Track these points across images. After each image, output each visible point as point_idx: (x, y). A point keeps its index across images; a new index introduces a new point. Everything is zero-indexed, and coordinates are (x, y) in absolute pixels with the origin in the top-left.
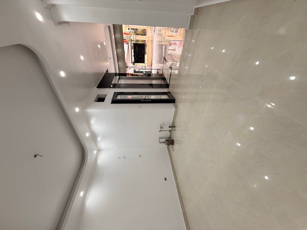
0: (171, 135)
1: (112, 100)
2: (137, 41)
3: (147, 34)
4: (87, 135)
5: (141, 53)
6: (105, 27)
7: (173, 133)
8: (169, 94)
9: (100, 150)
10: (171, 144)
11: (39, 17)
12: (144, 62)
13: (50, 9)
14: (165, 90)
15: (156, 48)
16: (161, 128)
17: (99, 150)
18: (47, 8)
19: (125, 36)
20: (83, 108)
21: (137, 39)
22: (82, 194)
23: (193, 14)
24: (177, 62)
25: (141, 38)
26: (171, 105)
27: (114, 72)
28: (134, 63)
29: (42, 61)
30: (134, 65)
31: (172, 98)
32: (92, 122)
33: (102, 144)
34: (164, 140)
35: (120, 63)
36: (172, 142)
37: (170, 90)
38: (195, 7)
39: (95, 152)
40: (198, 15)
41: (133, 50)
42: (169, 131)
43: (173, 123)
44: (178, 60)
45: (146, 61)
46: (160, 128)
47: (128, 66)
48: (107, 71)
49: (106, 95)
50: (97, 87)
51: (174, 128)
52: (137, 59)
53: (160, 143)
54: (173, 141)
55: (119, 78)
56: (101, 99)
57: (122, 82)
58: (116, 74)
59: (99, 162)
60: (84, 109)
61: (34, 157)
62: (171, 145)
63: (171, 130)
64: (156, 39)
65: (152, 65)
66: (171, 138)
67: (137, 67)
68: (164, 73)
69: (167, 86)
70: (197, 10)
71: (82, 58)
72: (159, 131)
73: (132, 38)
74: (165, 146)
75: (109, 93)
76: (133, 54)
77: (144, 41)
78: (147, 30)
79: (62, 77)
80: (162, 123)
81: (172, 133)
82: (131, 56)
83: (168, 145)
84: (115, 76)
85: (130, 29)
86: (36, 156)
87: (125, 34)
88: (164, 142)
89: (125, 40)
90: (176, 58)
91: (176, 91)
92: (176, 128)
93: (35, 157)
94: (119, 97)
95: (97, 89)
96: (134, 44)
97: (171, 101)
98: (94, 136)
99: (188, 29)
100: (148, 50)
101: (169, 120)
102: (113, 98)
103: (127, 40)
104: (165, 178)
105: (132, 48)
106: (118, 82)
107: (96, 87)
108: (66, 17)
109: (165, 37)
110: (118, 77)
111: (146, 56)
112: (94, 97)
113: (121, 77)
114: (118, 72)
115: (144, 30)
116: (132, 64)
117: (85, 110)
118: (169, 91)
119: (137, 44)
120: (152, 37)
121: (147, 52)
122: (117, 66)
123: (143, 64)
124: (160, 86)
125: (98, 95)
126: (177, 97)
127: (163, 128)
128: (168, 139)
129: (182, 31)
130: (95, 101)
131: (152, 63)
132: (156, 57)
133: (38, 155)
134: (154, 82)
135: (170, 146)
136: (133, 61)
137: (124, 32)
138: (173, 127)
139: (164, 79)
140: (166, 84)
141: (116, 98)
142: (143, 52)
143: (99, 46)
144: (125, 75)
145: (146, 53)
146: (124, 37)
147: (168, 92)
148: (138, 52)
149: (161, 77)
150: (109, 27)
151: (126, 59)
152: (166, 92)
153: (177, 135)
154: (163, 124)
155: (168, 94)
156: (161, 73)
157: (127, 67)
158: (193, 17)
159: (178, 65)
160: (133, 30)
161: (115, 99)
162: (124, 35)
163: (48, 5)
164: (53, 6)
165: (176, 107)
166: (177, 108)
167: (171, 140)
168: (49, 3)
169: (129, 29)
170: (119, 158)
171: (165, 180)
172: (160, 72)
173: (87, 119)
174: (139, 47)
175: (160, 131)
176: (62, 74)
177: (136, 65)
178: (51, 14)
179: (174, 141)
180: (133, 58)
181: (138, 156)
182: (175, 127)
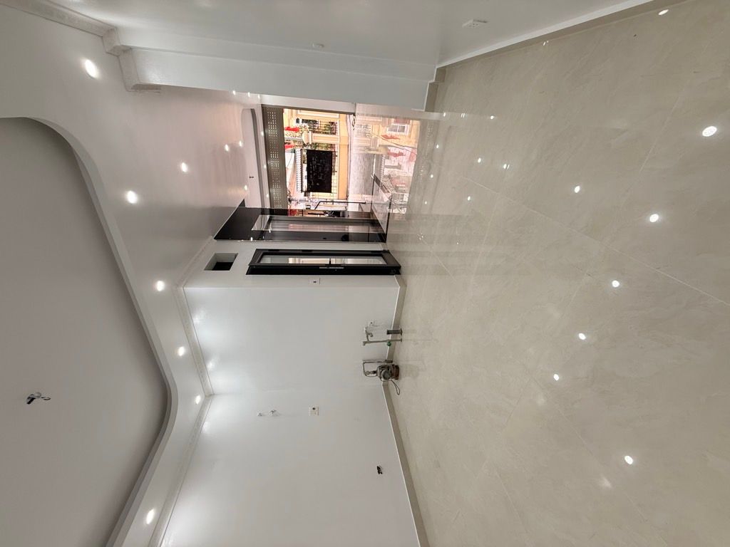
0: (391, 354)
1: (251, 266)
2: (316, 145)
3: (338, 132)
4: (181, 351)
5: (323, 172)
6: (243, 110)
7: (396, 347)
8: (386, 255)
9: (211, 395)
10: (392, 375)
11: (91, 68)
12: (329, 191)
13: (118, 56)
14: (378, 247)
15: (358, 158)
16: (368, 334)
17: (209, 396)
18: (111, 54)
19: (287, 135)
20: (177, 283)
21: (315, 141)
22: (150, 516)
23: (433, 81)
24: (405, 192)
25: (323, 140)
26: (392, 279)
27: (259, 206)
28: (306, 193)
29: (82, 162)
30: (306, 197)
31: (392, 264)
32: (197, 320)
33: (219, 378)
34: (375, 367)
35: (273, 191)
36: (394, 371)
37: (388, 246)
38: (437, 67)
39: (198, 399)
40: (443, 81)
41: (305, 166)
42: (386, 343)
43: (397, 323)
44: (407, 189)
45: (334, 189)
46: (366, 335)
47: (294, 198)
48: (243, 203)
49: (236, 256)
50: (215, 238)
51: (399, 337)
52: (315, 183)
53: (366, 373)
54: (397, 367)
55: (270, 220)
56: (222, 265)
57: (277, 227)
58: (263, 211)
59: (207, 427)
60: (177, 286)
61: (26, 403)
62: (393, 380)
63: (391, 340)
64: (357, 142)
65: (347, 196)
66: (392, 362)
67: (314, 201)
68: (374, 211)
69: (382, 238)
70: (442, 73)
71: (184, 167)
72: (362, 343)
73: (304, 138)
74: (377, 382)
75: (244, 251)
76: (305, 173)
77: (332, 146)
78: (338, 125)
79: (131, 204)
80: (369, 323)
81: (394, 349)
82: (302, 179)
83: (384, 378)
84: (260, 216)
85: (301, 121)
86: (33, 399)
87: (288, 129)
88: (375, 372)
89: (289, 143)
90: (402, 184)
91: (401, 248)
92: (404, 336)
93: (29, 403)
94: (268, 260)
95: (216, 241)
96: (308, 151)
97: (392, 269)
98: (198, 357)
99: (424, 110)
100: (338, 164)
101: (387, 316)
102: (252, 261)
103: (292, 143)
104: (378, 468)
105: (302, 162)
106: (267, 227)
107: (212, 238)
108: (155, 77)
109: (375, 140)
110: (268, 217)
111: (334, 178)
112: (207, 258)
113: (275, 217)
114: (268, 206)
115: (332, 123)
116: (303, 193)
117: (182, 288)
118: (386, 249)
119: (314, 151)
120: (349, 137)
121: (336, 168)
122: (268, 196)
123: (329, 194)
124: (367, 238)
125: (215, 254)
126: (406, 263)
127: (372, 336)
128: (386, 364)
129: (413, 128)
130: (207, 269)
131: (347, 192)
132: (356, 178)
133: (38, 397)
134: (351, 229)
135: (390, 382)
136: (305, 188)
137: (286, 125)
138: (396, 331)
139: (375, 223)
140: (379, 234)
141: (262, 262)
142: (328, 169)
143: (227, 148)
144: (284, 212)
145: (334, 171)
146: (285, 136)
147: (384, 251)
148: (317, 169)
149: (368, 219)
150: (253, 111)
151: (288, 184)
152: (380, 250)
153: (407, 354)
154: (373, 325)
155: (383, 254)
156: (369, 211)
157: (290, 201)
158: (434, 89)
159: (406, 199)
160: (306, 124)
161: (256, 263)
162: (285, 132)
163: (114, 48)
164: (128, 50)
165: (403, 284)
166: (406, 286)
167: (393, 365)
168: (119, 45)
169: (298, 121)
170: (260, 415)
171: (379, 472)
172: (367, 209)
173: (183, 311)
174: (319, 159)
175: (365, 343)
176: (132, 197)
177: (311, 197)
178: (120, 66)
179: (401, 369)
180: (305, 182)
181: (310, 409)
182: (400, 332)
